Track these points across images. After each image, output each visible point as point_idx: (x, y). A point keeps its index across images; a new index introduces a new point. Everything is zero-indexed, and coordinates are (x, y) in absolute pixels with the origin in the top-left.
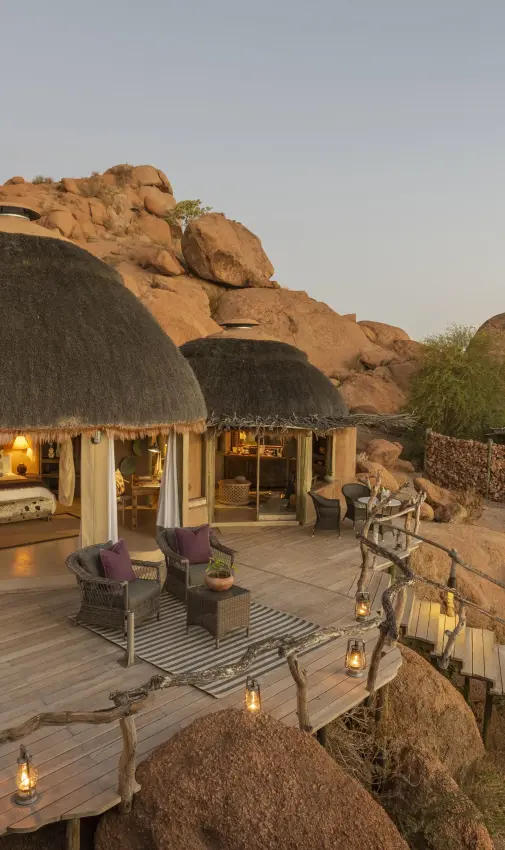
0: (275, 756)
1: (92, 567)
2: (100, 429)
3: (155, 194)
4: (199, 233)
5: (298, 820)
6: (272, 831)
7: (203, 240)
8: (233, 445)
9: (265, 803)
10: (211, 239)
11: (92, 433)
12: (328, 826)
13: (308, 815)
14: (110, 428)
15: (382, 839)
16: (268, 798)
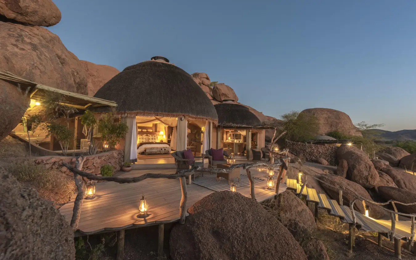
0: (242, 206)
1: (180, 156)
2: (183, 116)
3: (205, 80)
4: (217, 88)
5: (252, 229)
6: (242, 232)
7: (218, 90)
8: (226, 139)
9: (238, 222)
10: (221, 90)
11: (181, 116)
12: (265, 232)
13: (256, 227)
14: (187, 115)
15: (288, 239)
16: (240, 220)
